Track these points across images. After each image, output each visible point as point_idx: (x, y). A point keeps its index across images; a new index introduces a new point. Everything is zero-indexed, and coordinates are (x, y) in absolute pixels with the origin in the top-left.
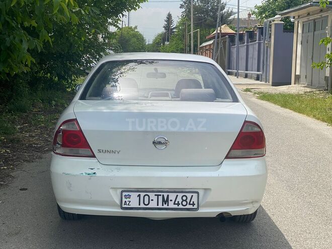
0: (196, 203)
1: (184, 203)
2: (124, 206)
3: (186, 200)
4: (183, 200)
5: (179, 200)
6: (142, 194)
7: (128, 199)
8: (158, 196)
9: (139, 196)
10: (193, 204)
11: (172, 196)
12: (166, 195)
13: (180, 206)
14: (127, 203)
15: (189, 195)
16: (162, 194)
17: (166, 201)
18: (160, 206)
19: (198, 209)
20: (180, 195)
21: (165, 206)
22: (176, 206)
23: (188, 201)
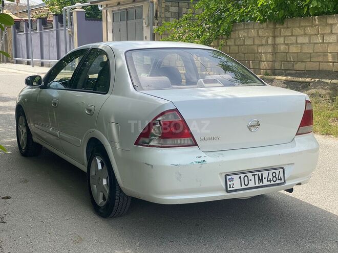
0: (282, 178)
1: (275, 179)
2: (229, 189)
3: (275, 177)
4: (273, 177)
5: (271, 177)
6: (242, 176)
7: (232, 183)
8: (254, 175)
9: (240, 177)
10: (281, 179)
11: (265, 174)
12: (260, 173)
13: (272, 183)
14: (232, 185)
15: (277, 171)
16: (257, 173)
17: (261, 180)
18: (257, 185)
19: (284, 183)
20: (271, 172)
21: (261, 184)
22: (269, 183)
23: (277, 177)
